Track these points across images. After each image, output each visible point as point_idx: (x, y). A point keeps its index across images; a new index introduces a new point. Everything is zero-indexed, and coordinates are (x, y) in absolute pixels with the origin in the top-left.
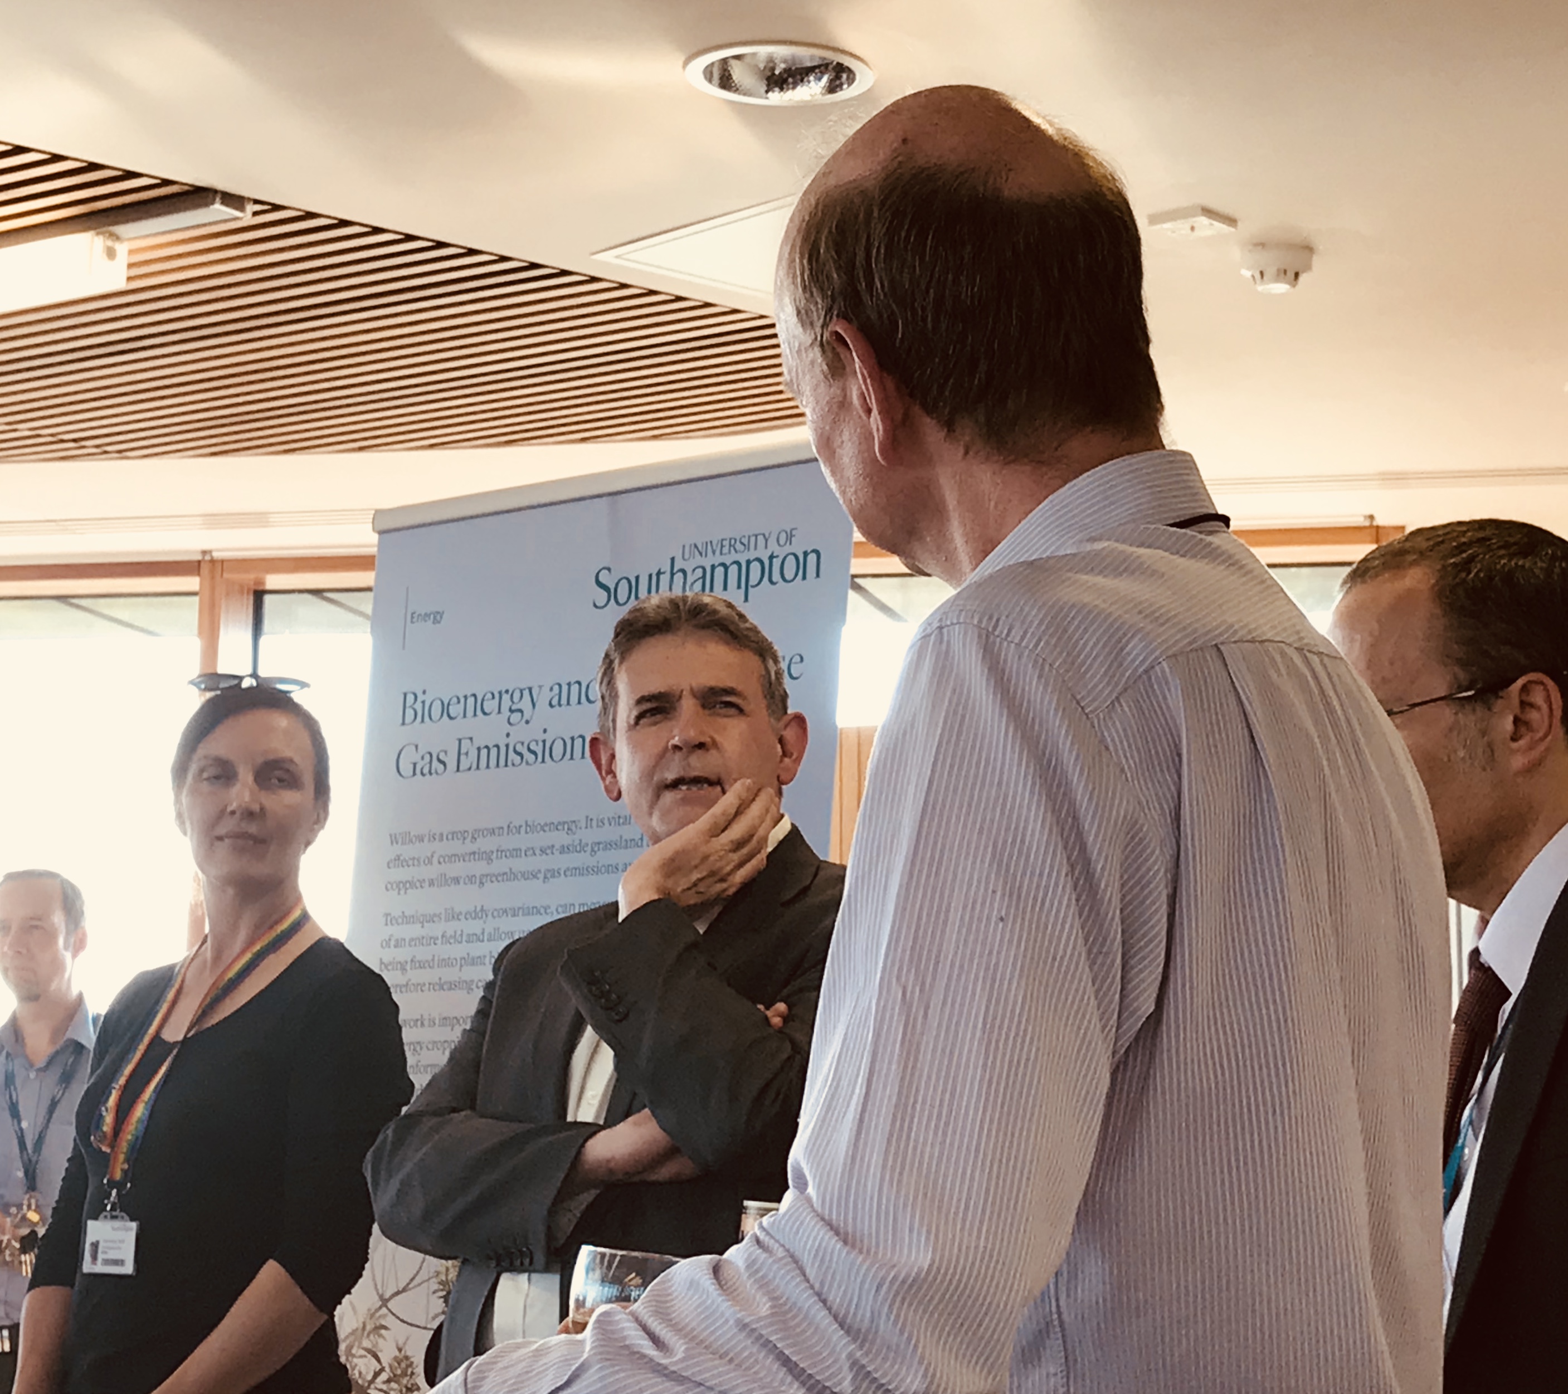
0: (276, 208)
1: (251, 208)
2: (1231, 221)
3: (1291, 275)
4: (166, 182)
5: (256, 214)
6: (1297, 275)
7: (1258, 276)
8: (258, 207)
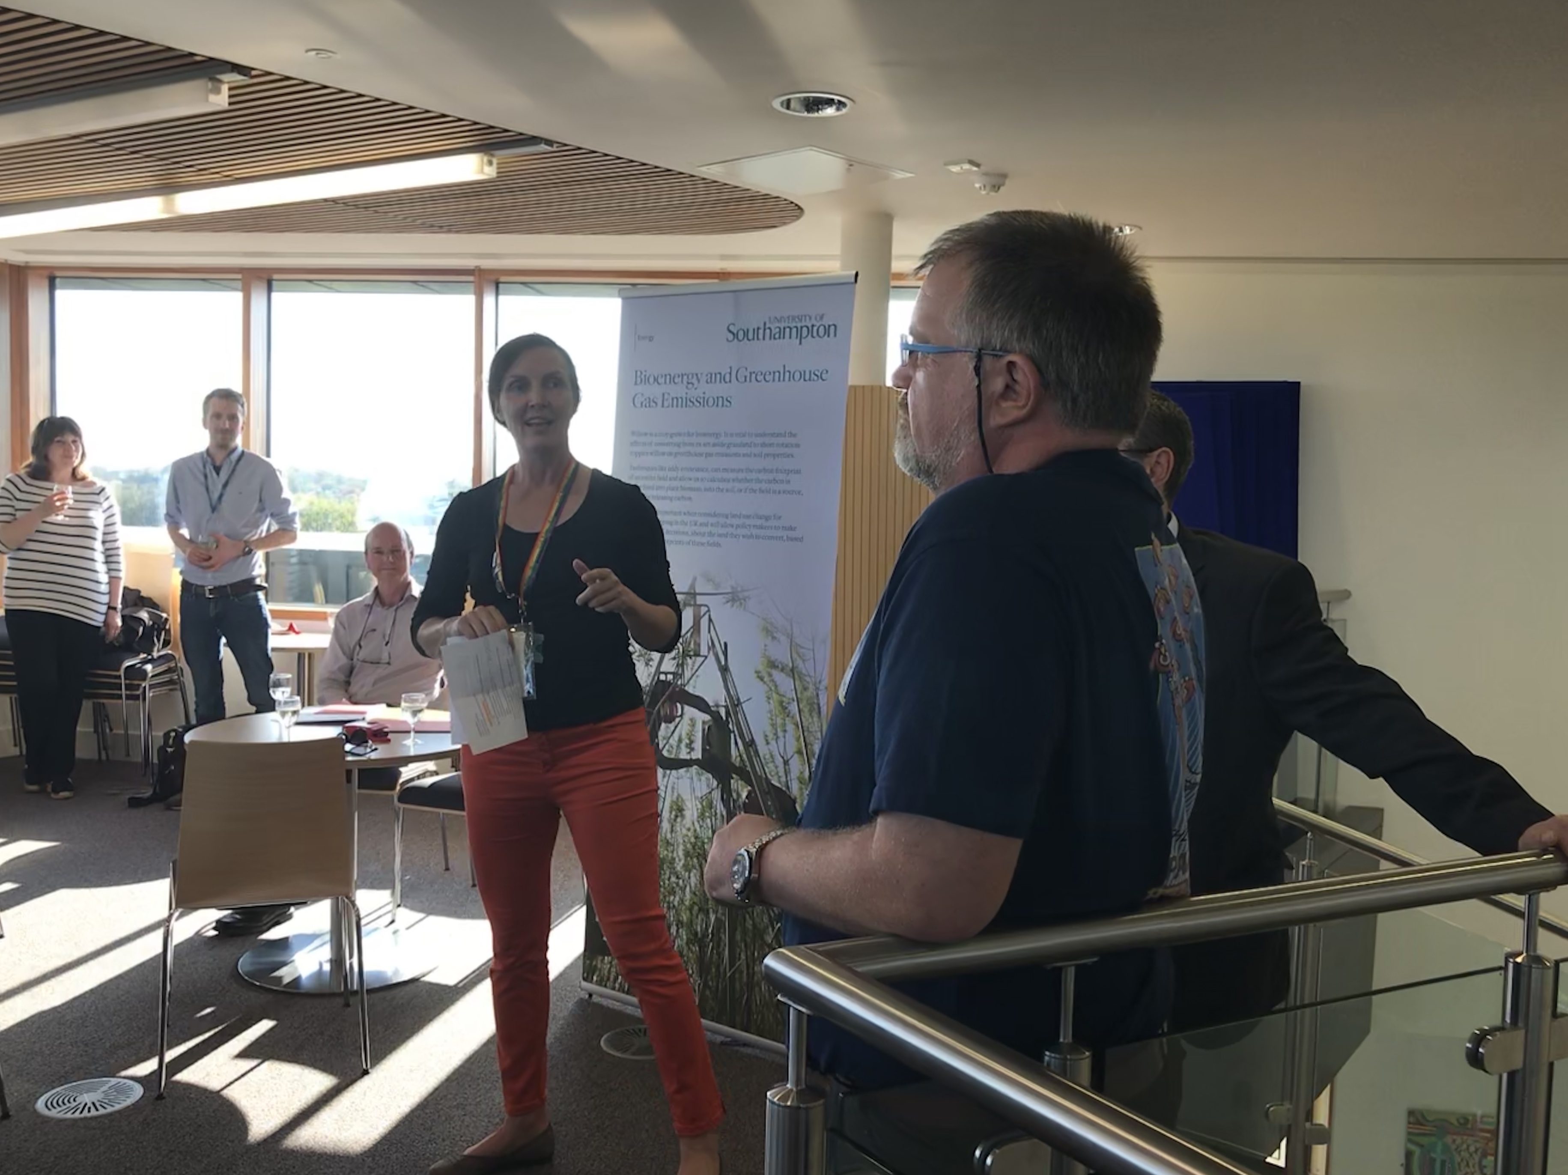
0: (566, 145)
1: (555, 145)
2: (978, 165)
3: (997, 188)
4: (521, 134)
5: (557, 147)
6: (999, 188)
7: (983, 188)
8: (558, 145)
